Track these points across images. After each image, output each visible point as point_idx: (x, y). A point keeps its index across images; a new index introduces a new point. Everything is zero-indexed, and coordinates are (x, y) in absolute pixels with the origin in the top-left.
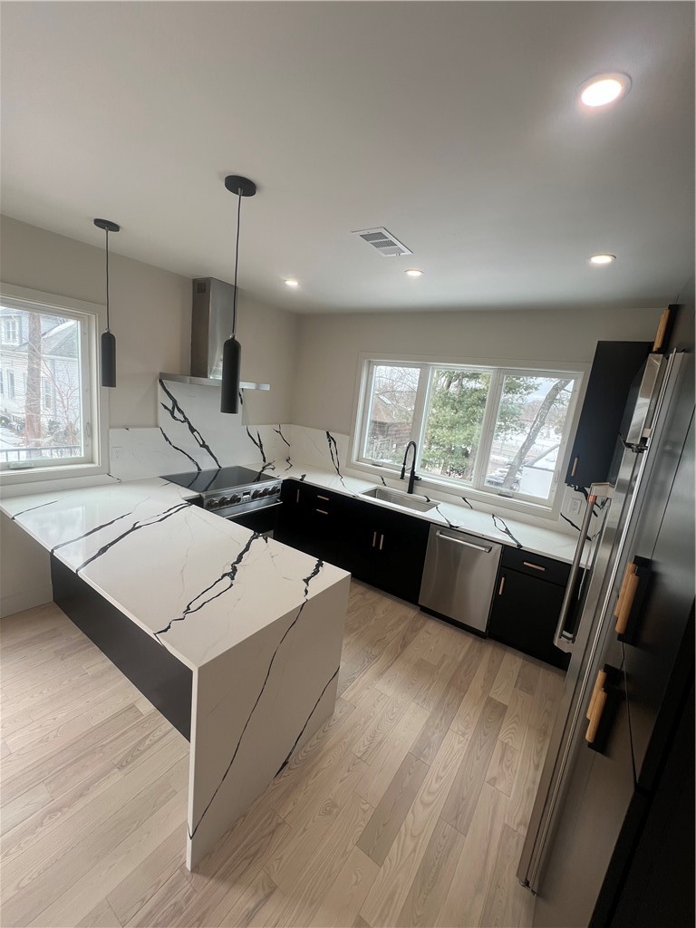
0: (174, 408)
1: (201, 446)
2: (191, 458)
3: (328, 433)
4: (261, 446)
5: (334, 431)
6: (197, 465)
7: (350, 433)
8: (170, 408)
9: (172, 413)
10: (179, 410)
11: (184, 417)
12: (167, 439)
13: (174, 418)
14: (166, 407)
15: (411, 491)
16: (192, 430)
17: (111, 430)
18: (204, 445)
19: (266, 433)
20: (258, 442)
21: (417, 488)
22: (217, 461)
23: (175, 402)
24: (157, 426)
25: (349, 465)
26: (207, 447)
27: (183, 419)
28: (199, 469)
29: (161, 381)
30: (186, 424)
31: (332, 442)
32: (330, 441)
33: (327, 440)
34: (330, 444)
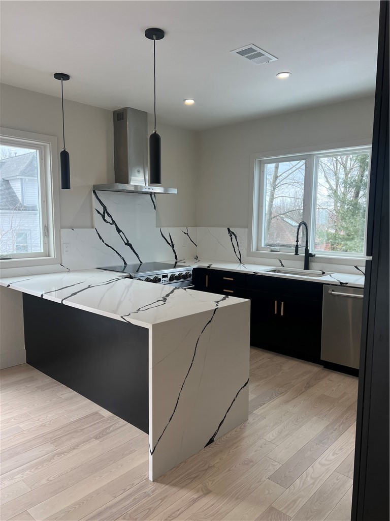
0: (104, 213)
1: (126, 244)
2: (119, 254)
3: (228, 229)
4: (173, 246)
5: (234, 227)
6: (124, 260)
7: (249, 226)
8: (102, 213)
9: (103, 217)
10: (108, 214)
11: (112, 220)
12: (100, 238)
13: (105, 220)
14: (99, 212)
15: (307, 267)
16: (119, 231)
17: (62, 230)
18: (128, 244)
19: (176, 234)
20: (170, 242)
21: (313, 265)
22: (138, 258)
23: (105, 208)
24: (93, 228)
25: (250, 254)
26: (130, 246)
27: (111, 222)
28: (125, 263)
29: (94, 192)
30: (114, 225)
31: (233, 237)
32: (231, 236)
33: (229, 235)
34: (231, 238)
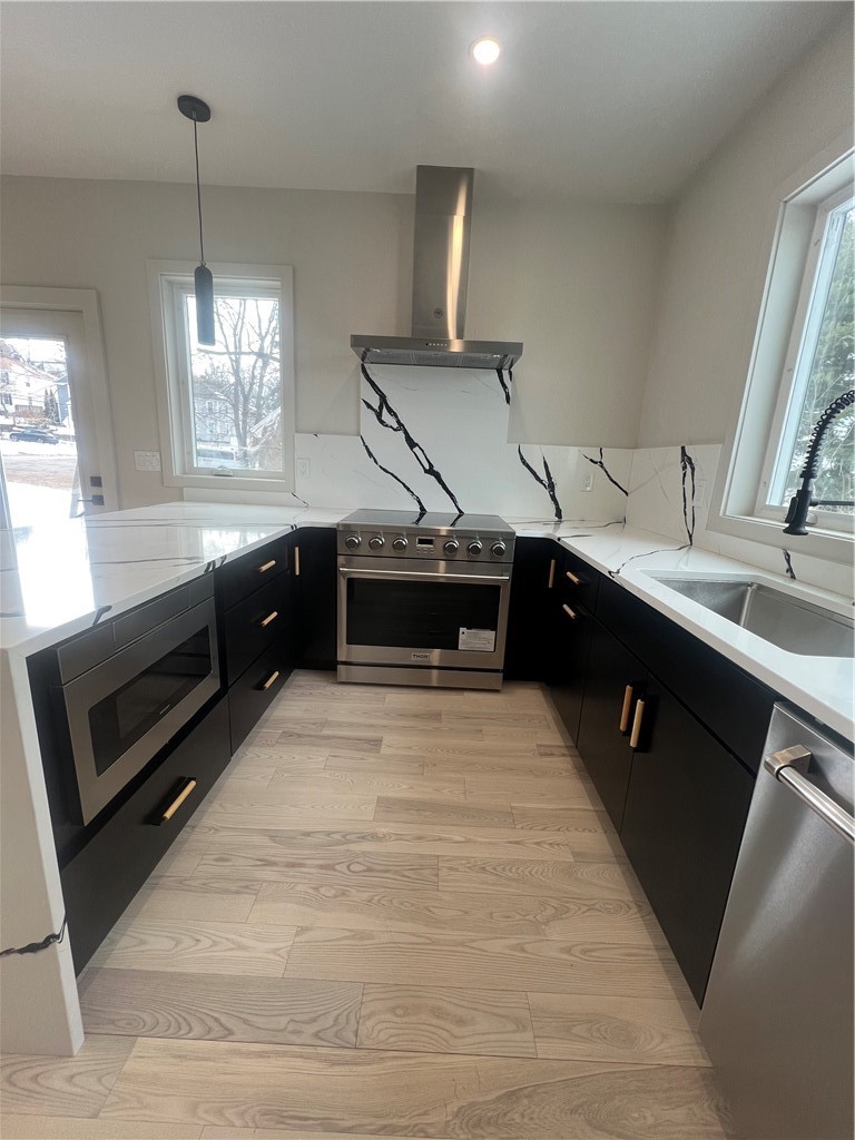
0: (381, 407)
1: (426, 471)
2: (408, 489)
3: (683, 448)
4: (551, 487)
5: (696, 443)
6: (419, 502)
8: (377, 408)
9: (379, 416)
10: (390, 411)
11: (398, 422)
12: (370, 455)
13: (382, 422)
14: (369, 406)
16: (412, 444)
17: (296, 435)
18: (431, 471)
19: (568, 463)
20: (543, 476)
22: (455, 502)
23: (383, 398)
24: (356, 434)
25: (716, 521)
26: (438, 476)
27: (395, 426)
28: (422, 508)
30: (401, 433)
31: (689, 469)
32: (684, 468)
33: (680, 465)
34: (685, 475)
